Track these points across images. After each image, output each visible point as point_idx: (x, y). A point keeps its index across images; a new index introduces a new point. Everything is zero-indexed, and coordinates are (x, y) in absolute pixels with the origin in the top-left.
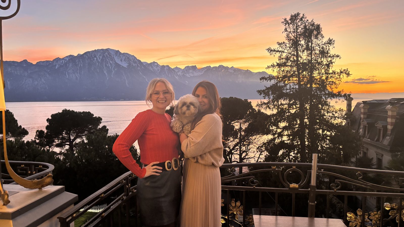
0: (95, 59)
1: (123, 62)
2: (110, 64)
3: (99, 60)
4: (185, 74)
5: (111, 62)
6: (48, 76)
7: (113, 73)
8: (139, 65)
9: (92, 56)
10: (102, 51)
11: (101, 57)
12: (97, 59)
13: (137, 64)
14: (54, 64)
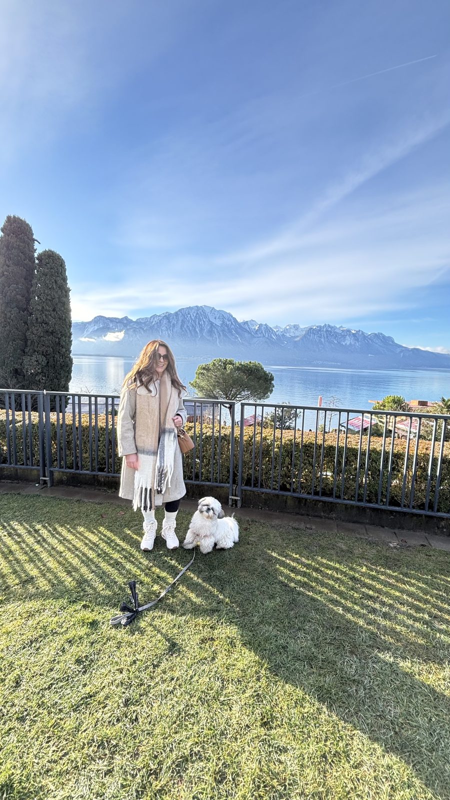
0: (189, 316)
1: (217, 320)
2: (204, 321)
3: (193, 318)
4: (285, 334)
5: (205, 320)
6: (142, 332)
7: (205, 331)
8: (234, 323)
9: (185, 313)
10: (196, 308)
11: (195, 315)
12: (190, 317)
13: (232, 323)
14: (151, 321)
